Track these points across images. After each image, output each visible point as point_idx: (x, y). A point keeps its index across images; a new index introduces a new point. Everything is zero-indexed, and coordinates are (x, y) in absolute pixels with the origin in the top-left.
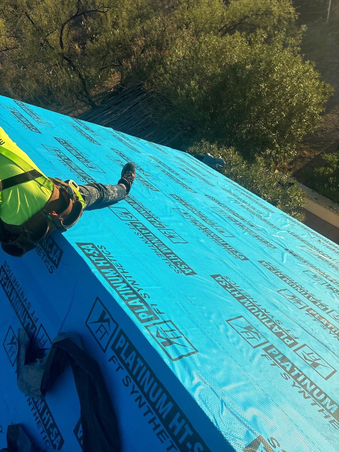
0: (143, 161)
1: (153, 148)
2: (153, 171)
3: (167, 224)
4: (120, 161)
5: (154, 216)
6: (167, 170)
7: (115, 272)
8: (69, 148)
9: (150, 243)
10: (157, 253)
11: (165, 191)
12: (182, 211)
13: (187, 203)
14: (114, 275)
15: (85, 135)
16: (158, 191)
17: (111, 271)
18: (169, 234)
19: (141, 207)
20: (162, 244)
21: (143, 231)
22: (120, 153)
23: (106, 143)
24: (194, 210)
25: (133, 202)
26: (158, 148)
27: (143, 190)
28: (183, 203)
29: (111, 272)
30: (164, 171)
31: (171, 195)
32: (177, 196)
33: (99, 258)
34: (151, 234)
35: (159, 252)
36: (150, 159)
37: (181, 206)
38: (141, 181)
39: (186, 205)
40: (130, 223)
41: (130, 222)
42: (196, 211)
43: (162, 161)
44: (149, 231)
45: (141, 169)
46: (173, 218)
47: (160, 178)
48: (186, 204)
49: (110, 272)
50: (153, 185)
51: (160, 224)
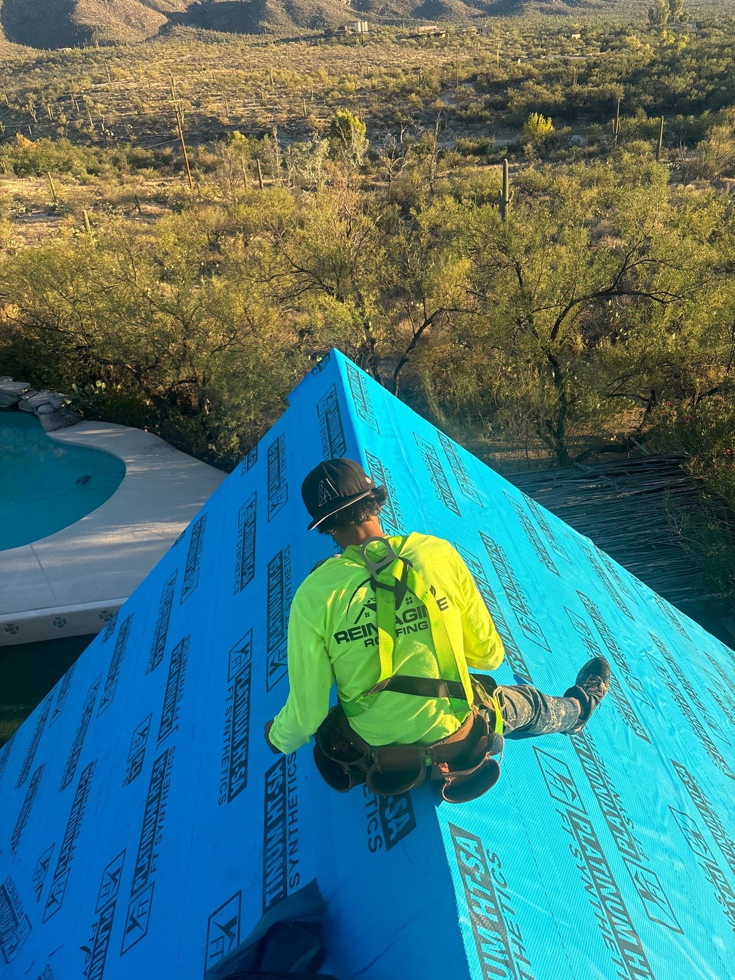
0: (634, 644)
1: (663, 616)
2: (648, 680)
3: (647, 851)
4: (586, 628)
5: (622, 813)
6: (679, 686)
7: (504, 949)
8: (499, 566)
9: (597, 894)
10: (605, 933)
11: (664, 749)
12: (689, 823)
13: (708, 805)
14: (499, 956)
15: (535, 541)
16: (646, 739)
17: (496, 939)
18: (644, 883)
19: (600, 775)
20: (621, 908)
21: (589, 847)
22: (592, 608)
23: (569, 574)
24: (719, 833)
25: (586, 753)
26: (673, 618)
27: (614, 726)
28: (698, 800)
29: (495, 942)
30: (672, 687)
31: (675, 764)
32: (686, 773)
33: (482, 889)
34: (603, 867)
35: (610, 933)
36: (651, 643)
37: (690, 809)
38: (618, 698)
39: (703, 809)
40: (566, 814)
41: (567, 810)
42: (723, 836)
43: (676, 658)
44: (603, 855)
45: (624, 664)
46: (666, 839)
47: (660, 704)
48: (703, 807)
49: (492, 941)
50: (640, 719)
51: (631, 845)
